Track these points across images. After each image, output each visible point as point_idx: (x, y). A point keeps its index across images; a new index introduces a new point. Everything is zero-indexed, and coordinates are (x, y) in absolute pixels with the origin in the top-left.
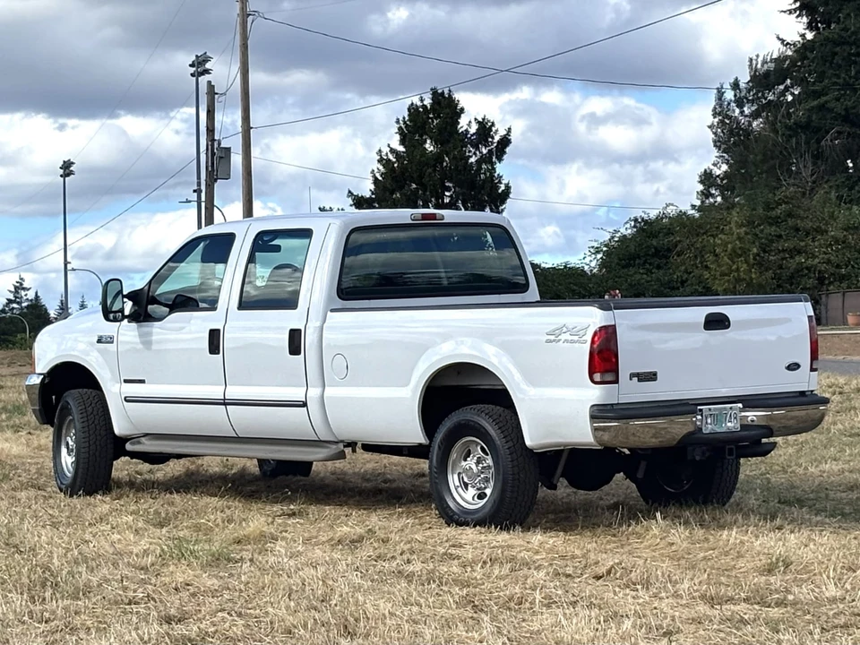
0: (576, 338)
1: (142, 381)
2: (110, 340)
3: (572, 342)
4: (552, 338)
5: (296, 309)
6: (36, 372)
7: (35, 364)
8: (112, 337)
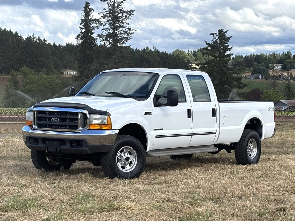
0: (272, 110)
1: (162, 129)
2: (150, 114)
4: (269, 110)
5: (211, 102)
6: (112, 129)
7: (111, 125)
8: (151, 113)
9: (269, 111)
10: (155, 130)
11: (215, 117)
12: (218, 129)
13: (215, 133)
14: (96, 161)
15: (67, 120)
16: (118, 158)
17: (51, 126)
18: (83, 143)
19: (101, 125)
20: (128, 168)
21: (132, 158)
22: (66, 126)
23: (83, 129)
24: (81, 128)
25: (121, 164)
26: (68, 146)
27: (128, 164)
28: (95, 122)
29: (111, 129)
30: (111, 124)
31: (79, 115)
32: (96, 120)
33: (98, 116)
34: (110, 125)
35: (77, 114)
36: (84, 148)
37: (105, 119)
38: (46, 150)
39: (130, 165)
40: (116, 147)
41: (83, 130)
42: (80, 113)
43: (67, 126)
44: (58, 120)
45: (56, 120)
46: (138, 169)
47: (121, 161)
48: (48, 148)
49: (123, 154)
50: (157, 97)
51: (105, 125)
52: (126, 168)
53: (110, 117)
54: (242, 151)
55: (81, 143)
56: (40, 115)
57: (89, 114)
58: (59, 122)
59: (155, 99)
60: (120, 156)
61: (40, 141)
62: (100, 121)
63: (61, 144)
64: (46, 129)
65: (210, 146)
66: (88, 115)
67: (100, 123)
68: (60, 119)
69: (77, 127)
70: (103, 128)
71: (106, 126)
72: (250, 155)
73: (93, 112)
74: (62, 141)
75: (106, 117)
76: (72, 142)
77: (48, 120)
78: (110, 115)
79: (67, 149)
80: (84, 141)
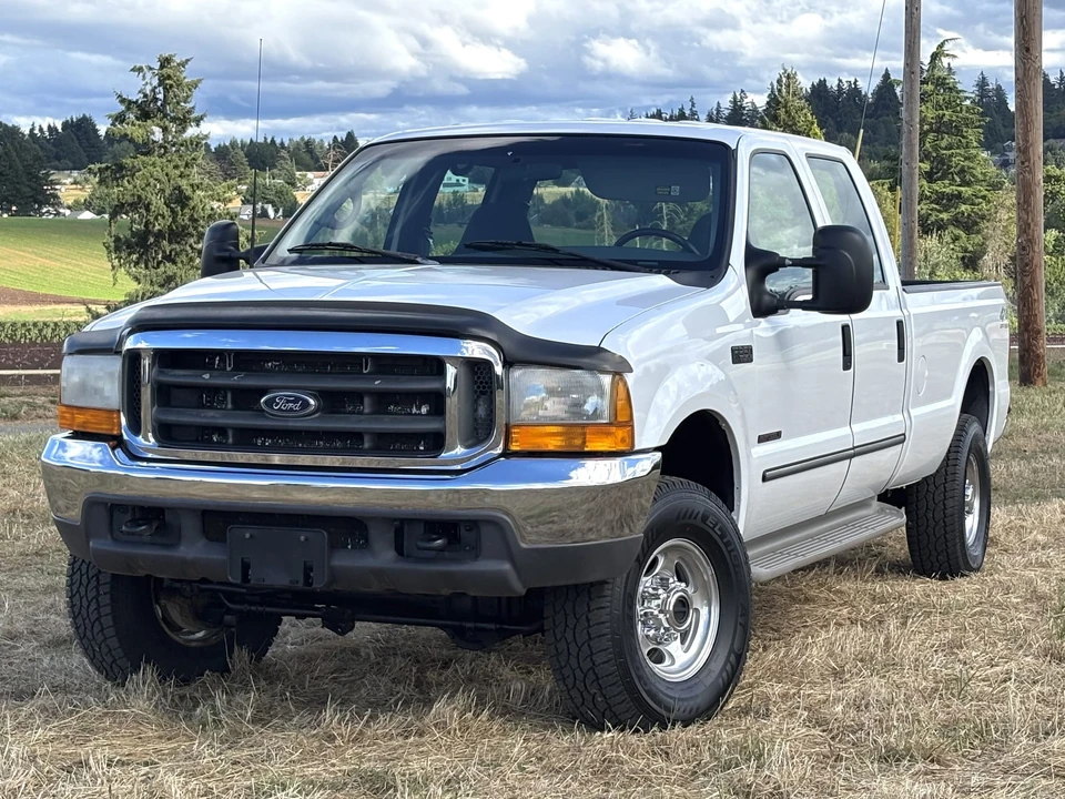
1: (777, 435)
2: (748, 354)
4: (1001, 322)
5: (887, 288)
6: (636, 448)
7: (632, 426)
8: (751, 350)
11: (904, 359)
13: (902, 439)
15: (367, 400)
19: (579, 427)
20: (681, 661)
21: (693, 603)
22: (357, 436)
23: (475, 451)
24: (460, 450)
26: (382, 556)
29: (630, 451)
30: (629, 423)
31: (451, 371)
33: (556, 378)
34: (623, 424)
36: (489, 566)
37: (598, 391)
38: (234, 578)
39: (683, 637)
41: (475, 456)
42: (454, 360)
43: (366, 438)
44: (306, 404)
45: (291, 402)
46: (727, 661)
48: (246, 567)
49: (651, 583)
50: (762, 264)
51: (604, 430)
52: (667, 661)
53: (625, 384)
55: (463, 532)
56: (180, 377)
57: (508, 364)
60: (643, 592)
61: (190, 526)
63: (335, 546)
66: (499, 369)
67: (564, 416)
68: (321, 394)
69: (437, 442)
70: (590, 447)
71: (608, 434)
74: (347, 526)
75: (607, 380)
77: (230, 406)
78: (631, 371)
79: (378, 573)
80: (494, 523)
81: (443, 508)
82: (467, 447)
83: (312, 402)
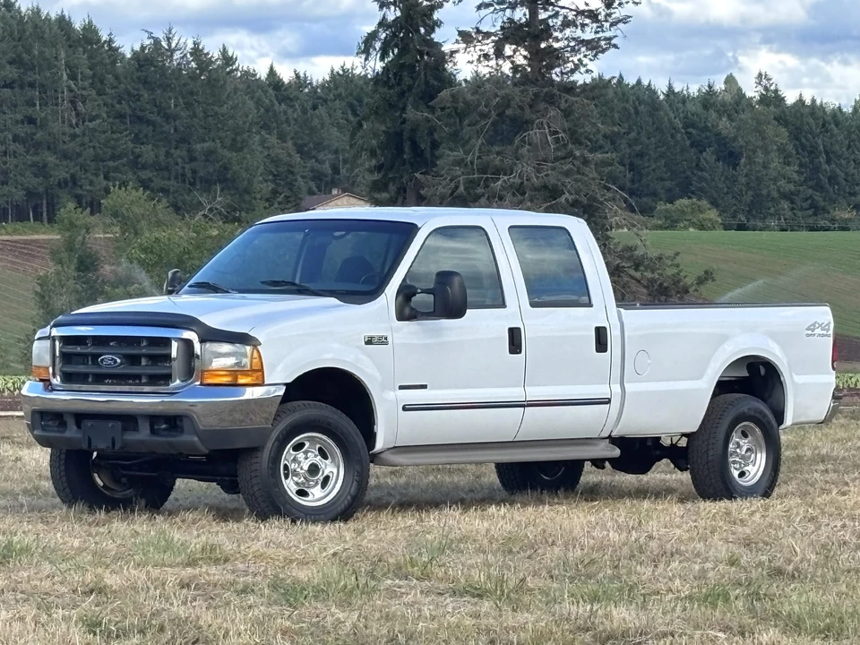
0: (824, 332)
1: (424, 387)
2: (383, 341)
3: (823, 335)
4: (810, 332)
5: (592, 306)
6: (266, 383)
7: (263, 372)
8: (386, 339)
9: (808, 335)
10: (401, 388)
11: (606, 351)
12: (616, 388)
13: (608, 401)
14: (227, 478)
15: (143, 359)
16: (286, 467)
17: (100, 379)
18: (186, 424)
19: (234, 372)
20: (318, 496)
21: (328, 468)
22: (138, 377)
23: (184, 384)
24: (178, 382)
25: (297, 484)
26: (143, 433)
27: (317, 483)
28: (217, 363)
29: (262, 384)
30: (262, 370)
31: (175, 345)
32: (221, 358)
33: (226, 348)
34: (258, 371)
35: (166, 342)
36: (188, 438)
37: (245, 355)
38: (85, 445)
39: (323, 486)
40: (278, 435)
41: (185, 386)
42: (177, 339)
43: (144, 378)
44: (116, 362)
45: (111, 360)
46: (346, 498)
47: (296, 476)
48: (90, 440)
49: (301, 455)
50: (406, 293)
51: (245, 373)
52: (310, 496)
53: (258, 352)
54: (710, 458)
55: (178, 423)
56: (70, 349)
57: (202, 341)
58: (121, 364)
59: (400, 298)
60: (295, 460)
61: (71, 423)
62: (231, 361)
63: (125, 429)
64: (85, 387)
65: (595, 442)
66: (197, 347)
67: (232, 366)
68: (123, 357)
69: (167, 378)
70: (240, 381)
71: (248, 375)
72: (742, 474)
73: (210, 335)
74: (128, 420)
75: (248, 348)
76: (154, 419)
77: (90, 363)
78: (260, 344)
79: (142, 442)
80: (186, 416)
81: (172, 410)
82: (182, 381)
83: (119, 361)
